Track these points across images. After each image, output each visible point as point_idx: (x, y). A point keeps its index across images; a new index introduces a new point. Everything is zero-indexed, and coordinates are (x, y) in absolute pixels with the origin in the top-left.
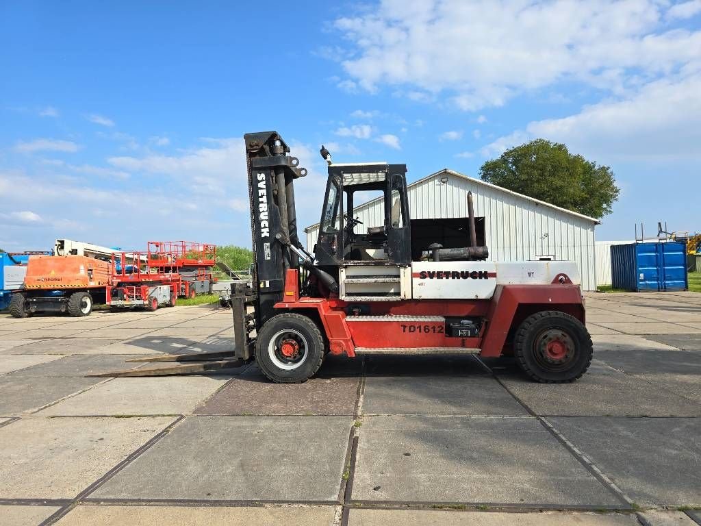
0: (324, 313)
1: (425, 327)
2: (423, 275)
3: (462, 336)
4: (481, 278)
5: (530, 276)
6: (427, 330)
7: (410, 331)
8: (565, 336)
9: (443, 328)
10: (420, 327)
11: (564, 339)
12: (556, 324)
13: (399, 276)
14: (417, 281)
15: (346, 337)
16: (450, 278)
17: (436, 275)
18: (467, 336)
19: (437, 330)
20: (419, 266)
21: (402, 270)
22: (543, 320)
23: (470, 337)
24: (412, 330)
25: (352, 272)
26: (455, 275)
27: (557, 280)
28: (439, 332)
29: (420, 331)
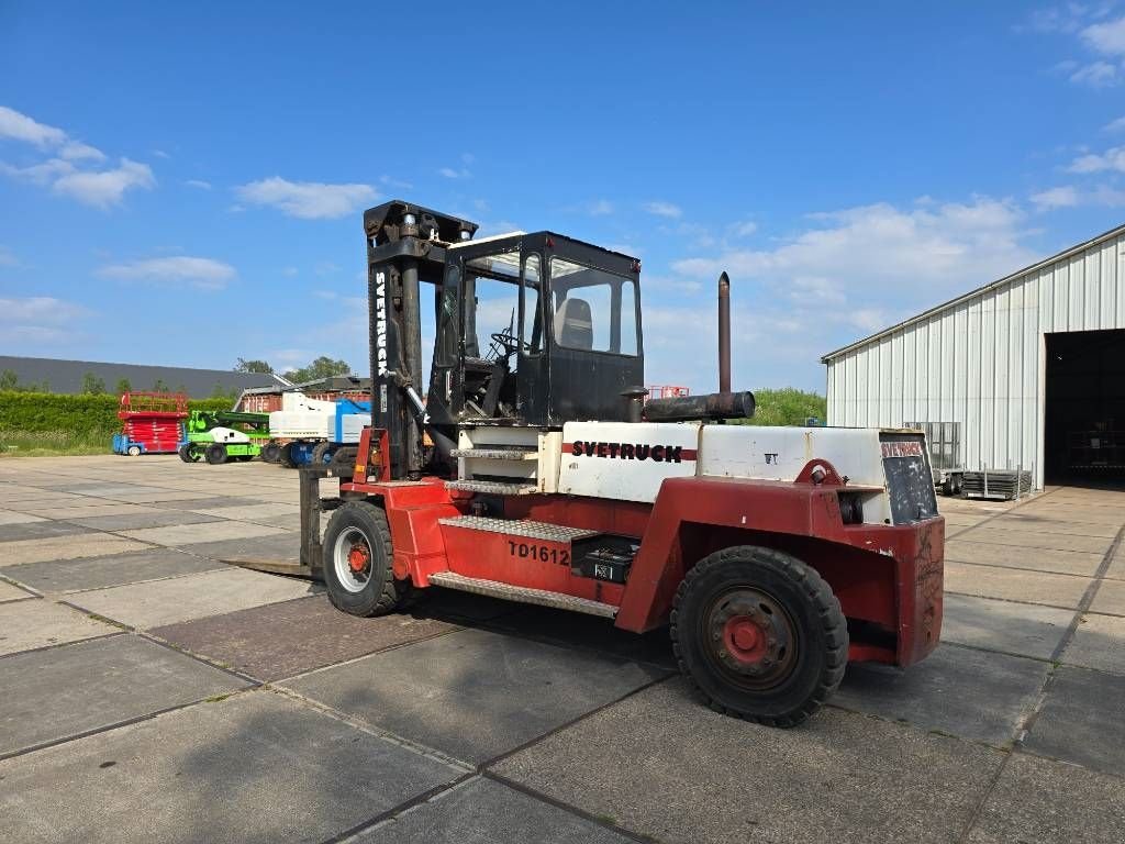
0: (392, 506)
1: (542, 549)
2: (578, 448)
3: (598, 577)
4: (669, 460)
5: (768, 461)
6: (544, 557)
7: (521, 555)
8: (768, 611)
9: (567, 555)
10: (534, 548)
11: (765, 619)
12: (755, 579)
13: (535, 449)
14: (569, 458)
15: (414, 551)
16: (618, 457)
17: (596, 449)
18: (607, 579)
19: (560, 557)
20: (576, 431)
21: (541, 437)
22: (725, 564)
23: (612, 581)
24: (524, 552)
25: (483, 436)
26: (627, 451)
27: (807, 476)
28: (563, 563)
29: (535, 558)
